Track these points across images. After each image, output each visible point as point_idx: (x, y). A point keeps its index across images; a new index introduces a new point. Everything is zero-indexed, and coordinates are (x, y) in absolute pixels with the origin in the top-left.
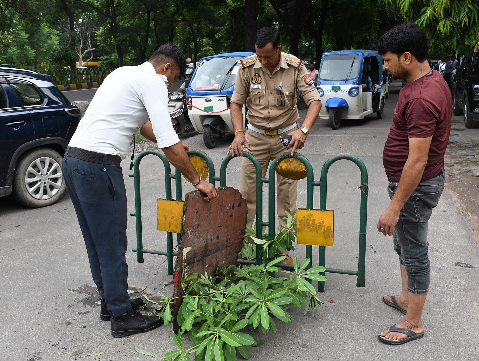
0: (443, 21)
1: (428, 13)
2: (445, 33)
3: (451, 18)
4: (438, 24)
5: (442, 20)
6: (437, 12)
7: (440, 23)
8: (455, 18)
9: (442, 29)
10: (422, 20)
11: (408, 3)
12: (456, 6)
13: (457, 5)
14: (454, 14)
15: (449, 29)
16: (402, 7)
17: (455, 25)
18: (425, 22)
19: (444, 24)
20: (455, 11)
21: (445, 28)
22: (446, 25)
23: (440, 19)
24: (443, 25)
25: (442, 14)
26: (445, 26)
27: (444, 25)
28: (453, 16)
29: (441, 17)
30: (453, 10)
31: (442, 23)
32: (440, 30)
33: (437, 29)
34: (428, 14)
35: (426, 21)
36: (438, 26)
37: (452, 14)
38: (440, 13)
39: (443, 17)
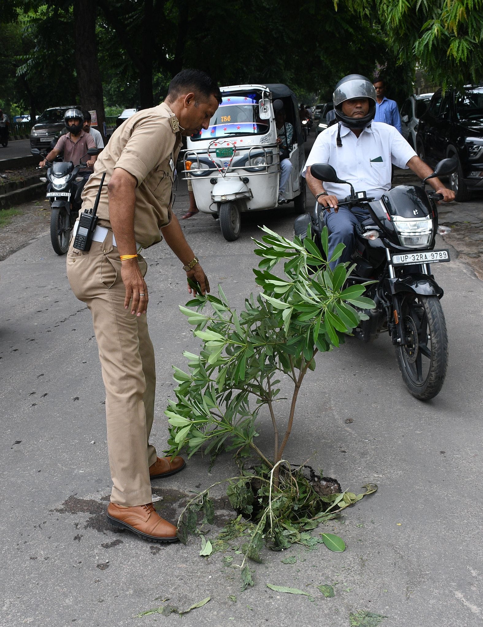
0: (457, 41)
1: (434, 29)
2: (461, 59)
3: (467, 37)
4: (449, 46)
5: (455, 41)
6: (446, 27)
7: (453, 44)
8: (472, 38)
9: (455, 54)
10: (427, 40)
11: (400, 14)
12: (473, 20)
13: (475, 18)
14: (471, 31)
15: (466, 54)
16: (389, 20)
17: (474, 48)
18: (431, 43)
19: (457, 45)
20: (472, 27)
21: (460, 52)
22: (461, 47)
23: (452, 38)
24: (457, 48)
25: (455, 31)
26: (460, 49)
27: (459, 47)
28: (470, 35)
29: (455, 36)
30: (470, 26)
31: (454, 45)
32: (452, 55)
33: (448, 53)
34: (436, 31)
35: (433, 41)
36: (449, 49)
37: (468, 31)
38: (453, 30)
39: (456, 35)
